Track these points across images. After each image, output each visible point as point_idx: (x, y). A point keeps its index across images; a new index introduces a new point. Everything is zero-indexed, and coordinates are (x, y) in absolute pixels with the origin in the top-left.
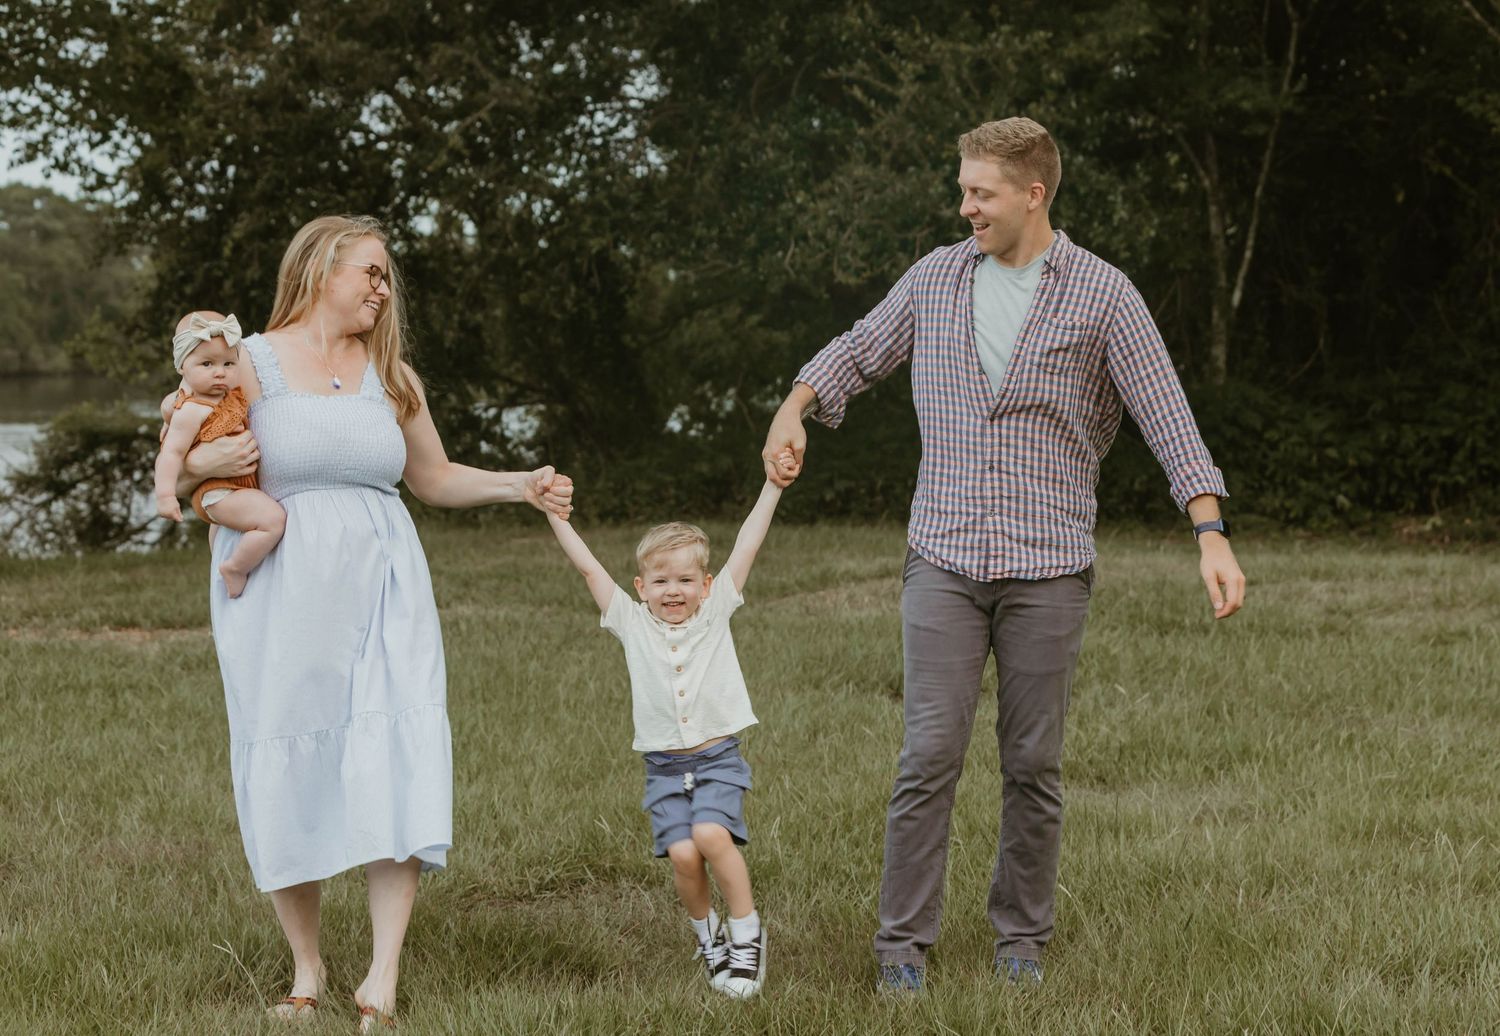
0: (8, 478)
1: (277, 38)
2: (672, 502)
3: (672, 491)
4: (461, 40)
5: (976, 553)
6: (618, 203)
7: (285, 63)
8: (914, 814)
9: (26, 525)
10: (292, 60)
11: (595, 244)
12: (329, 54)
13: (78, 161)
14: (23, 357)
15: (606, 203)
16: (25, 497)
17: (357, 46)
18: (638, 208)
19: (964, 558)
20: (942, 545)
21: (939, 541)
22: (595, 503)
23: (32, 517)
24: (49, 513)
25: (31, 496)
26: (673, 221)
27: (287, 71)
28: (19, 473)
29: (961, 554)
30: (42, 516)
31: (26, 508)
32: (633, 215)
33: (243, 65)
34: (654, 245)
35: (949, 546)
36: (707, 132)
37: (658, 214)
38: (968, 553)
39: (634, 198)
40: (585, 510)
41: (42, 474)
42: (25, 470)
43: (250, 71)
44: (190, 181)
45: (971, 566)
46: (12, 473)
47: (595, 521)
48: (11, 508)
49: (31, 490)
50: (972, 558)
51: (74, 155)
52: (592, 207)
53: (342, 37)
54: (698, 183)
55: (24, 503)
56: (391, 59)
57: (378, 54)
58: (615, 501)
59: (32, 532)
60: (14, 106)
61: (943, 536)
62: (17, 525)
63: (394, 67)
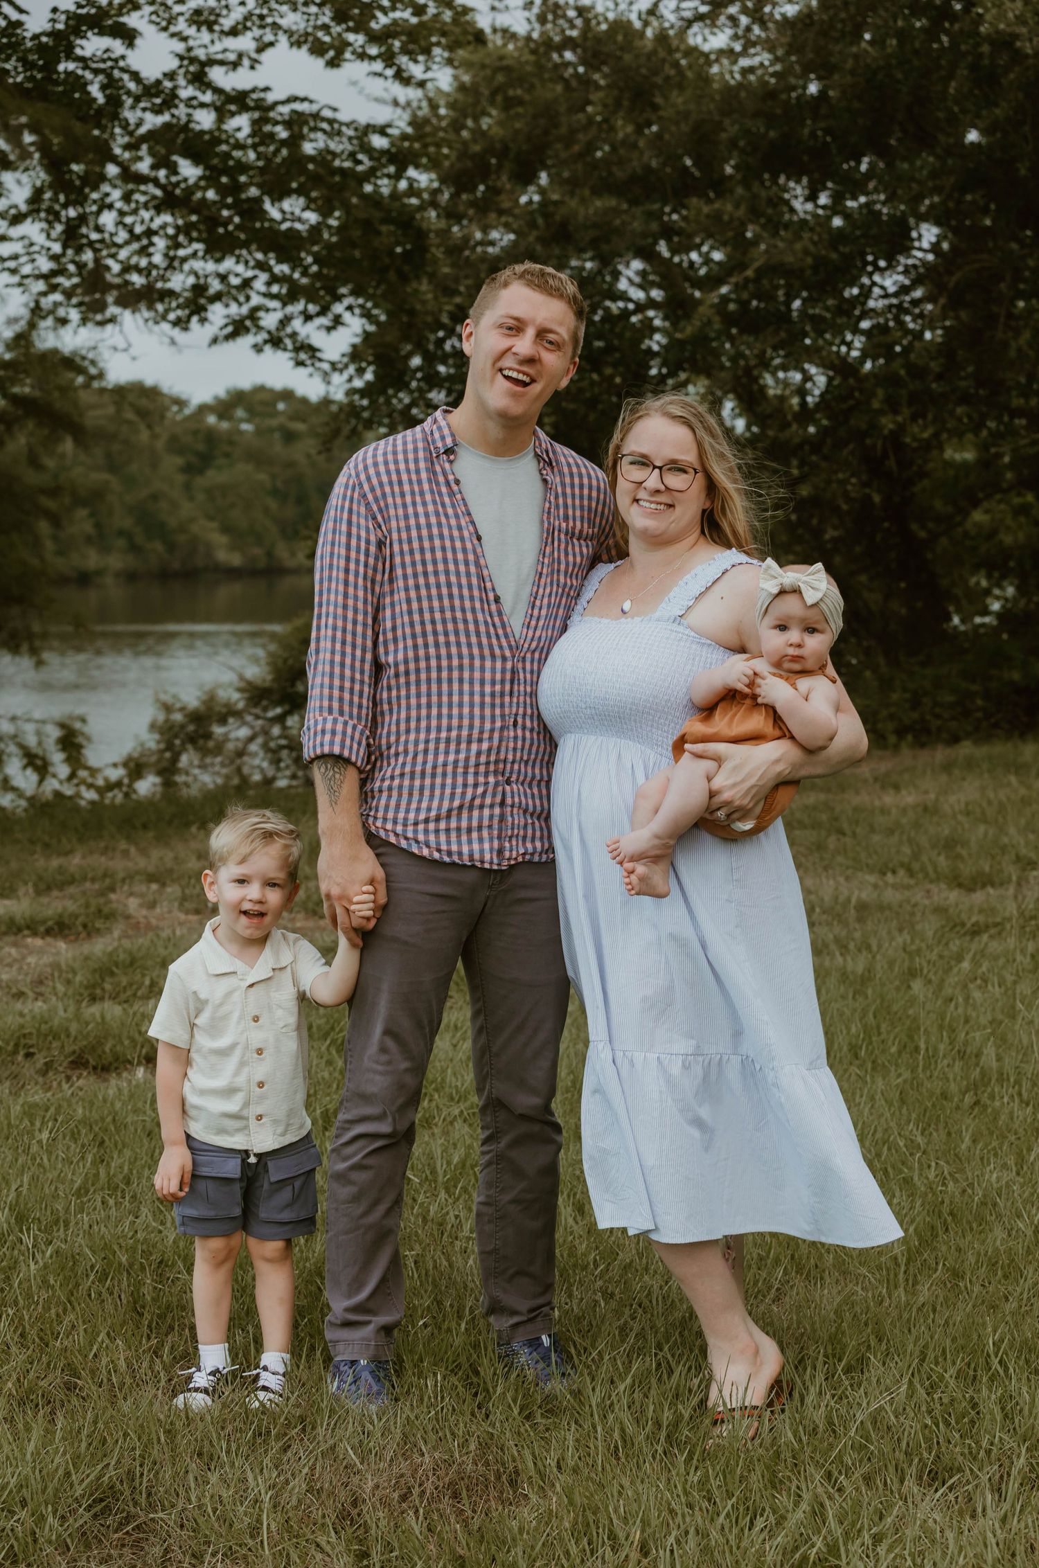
0: (240, 690)
1: (523, 199)
2: (979, 715)
3: (979, 702)
4: (732, 192)
5: (485, 833)
6: (917, 372)
7: (532, 225)
8: (369, 1161)
9: (260, 740)
10: (540, 221)
11: (888, 423)
12: (582, 211)
13: (294, 335)
14: (270, 554)
15: (902, 372)
16: (258, 711)
17: (613, 202)
18: (939, 377)
19: (470, 842)
20: (437, 831)
21: (432, 826)
22: (891, 717)
23: (266, 733)
24: (284, 728)
25: (265, 709)
26: (981, 392)
27: (535, 233)
28: (249, 683)
29: (464, 838)
30: (276, 731)
31: (260, 722)
32: (934, 386)
33: (485, 229)
34: (960, 420)
35: (448, 830)
36: (1022, 286)
37: (963, 384)
38: (475, 835)
39: (935, 366)
40: (880, 726)
41: (275, 686)
42: (259, 682)
43: (495, 235)
44: (430, 359)
45: (482, 851)
46: (242, 685)
47: (892, 739)
48: (244, 723)
49: (265, 703)
50: (481, 840)
51: (289, 330)
52: (883, 378)
53: (596, 192)
54: (1013, 344)
55: (257, 717)
56: (650, 215)
57: (638, 211)
58: (915, 715)
59: (265, 746)
60: (223, 278)
61: (438, 819)
62: (251, 739)
63: (654, 226)
